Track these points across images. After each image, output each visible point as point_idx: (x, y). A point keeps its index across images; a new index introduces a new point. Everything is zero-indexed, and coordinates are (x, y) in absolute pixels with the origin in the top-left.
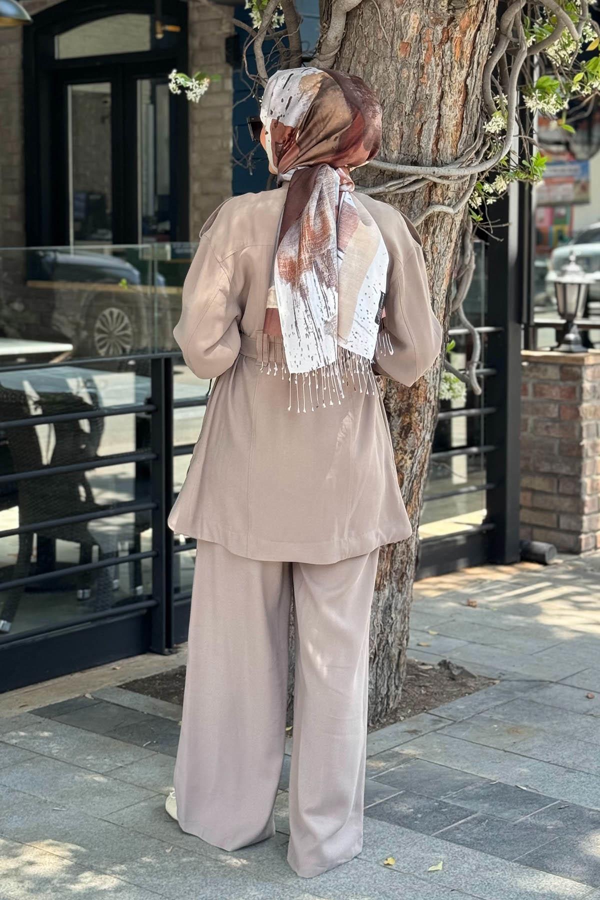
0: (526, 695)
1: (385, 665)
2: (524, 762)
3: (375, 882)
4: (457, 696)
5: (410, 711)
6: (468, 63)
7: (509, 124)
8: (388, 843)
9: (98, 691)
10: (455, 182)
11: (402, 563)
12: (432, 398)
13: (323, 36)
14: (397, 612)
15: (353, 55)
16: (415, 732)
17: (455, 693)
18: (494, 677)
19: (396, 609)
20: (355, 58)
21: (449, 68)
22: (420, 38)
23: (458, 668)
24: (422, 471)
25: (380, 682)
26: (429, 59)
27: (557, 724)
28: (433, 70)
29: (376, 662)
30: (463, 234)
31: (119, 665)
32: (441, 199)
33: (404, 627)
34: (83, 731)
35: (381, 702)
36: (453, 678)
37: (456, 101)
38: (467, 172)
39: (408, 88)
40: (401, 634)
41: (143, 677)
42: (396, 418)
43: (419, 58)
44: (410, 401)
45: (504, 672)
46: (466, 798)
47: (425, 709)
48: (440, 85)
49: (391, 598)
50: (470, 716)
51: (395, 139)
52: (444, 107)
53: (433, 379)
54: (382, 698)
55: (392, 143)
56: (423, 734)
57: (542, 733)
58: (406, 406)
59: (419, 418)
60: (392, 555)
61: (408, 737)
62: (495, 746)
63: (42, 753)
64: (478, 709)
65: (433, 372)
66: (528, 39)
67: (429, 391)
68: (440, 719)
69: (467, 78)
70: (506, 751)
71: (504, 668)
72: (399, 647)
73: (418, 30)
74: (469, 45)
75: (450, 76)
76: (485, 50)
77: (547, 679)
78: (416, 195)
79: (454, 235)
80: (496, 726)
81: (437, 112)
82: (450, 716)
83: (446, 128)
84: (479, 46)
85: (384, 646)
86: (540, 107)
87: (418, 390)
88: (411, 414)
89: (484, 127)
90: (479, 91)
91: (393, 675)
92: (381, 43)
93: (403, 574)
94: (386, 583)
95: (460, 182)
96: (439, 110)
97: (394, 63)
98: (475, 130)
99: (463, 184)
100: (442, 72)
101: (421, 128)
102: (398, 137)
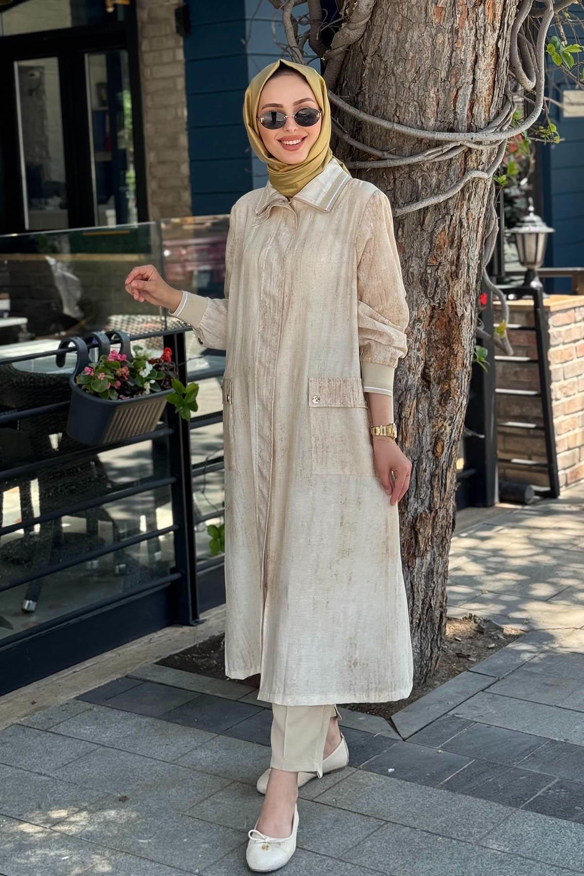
1: (429, 628)
6: (499, 25)
9: (138, 670)
10: (488, 147)
11: (442, 528)
12: (468, 363)
14: (438, 575)
15: (386, 23)
16: (463, 692)
19: (437, 572)
22: (454, 2)
23: (485, 621)
24: (459, 436)
25: (424, 645)
26: (463, 23)
28: (467, 34)
29: (421, 626)
32: (475, 164)
37: (488, 65)
39: (444, 54)
40: (441, 597)
41: (177, 652)
42: (436, 386)
43: (454, 23)
44: (449, 368)
45: (527, 622)
48: (474, 49)
49: (432, 563)
50: (511, 671)
51: (432, 106)
52: (478, 71)
54: (427, 661)
55: (428, 111)
58: (445, 373)
59: (457, 384)
60: (433, 521)
62: (546, 703)
63: (102, 743)
67: (466, 357)
68: (483, 677)
69: (498, 40)
70: (559, 708)
72: (440, 609)
74: (500, 7)
75: (483, 39)
76: (512, 10)
78: (453, 162)
81: (472, 76)
83: (480, 93)
84: (509, 8)
87: (456, 355)
88: (450, 381)
90: (508, 53)
94: (428, 549)
95: (491, 147)
97: (429, 30)
100: (476, 36)
101: (457, 93)
102: (435, 104)
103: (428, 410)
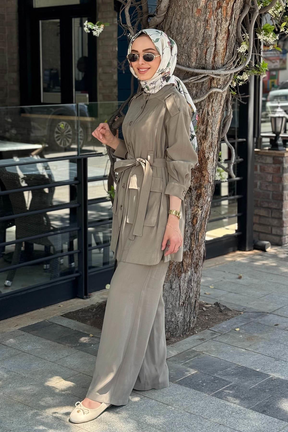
0: (256, 320)
1: (189, 307)
2: (255, 355)
3: (183, 420)
4: (223, 320)
5: (200, 328)
6: (230, 18)
7: (249, 48)
8: (189, 399)
9: (52, 318)
10: (223, 77)
11: (197, 259)
12: (211, 181)
13: (158, 6)
14: (194, 282)
15: (173, 15)
16: (203, 339)
17: (222, 319)
18: (241, 311)
19: (194, 281)
20: (174, 16)
21: (220, 21)
22: (206, 7)
23: (223, 306)
24: (206, 216)
25: (186, 315)
26: (211, 17)
27: (270, 335)
28: (212, 22)
29: (184, 306)
30: (227, 101)
31: (62, 305)
32: (216, 85)
33: (198, 289)
34: (44, 339)
35: (186, 325)
36: (221, 311)
37: (224, 37)
38: (229, 72)
39: (200, 31)
40: (196, 293)
41: (73, 311)
42: (194, 191)
43: (206, 17)
44: (201, 183)
45: (245, 308)
46: (227, 375)
47: (207, 327)
48: (216, 29)
49: (191, 276)
50: (229, 331)
51: (194, 56)
52: (218, 40)
53: (212, 172)
54: (187, 323)
55: (192, 58)
56: (206, 340)
57: (263, 340)
58: (199, 185)
59: (205, 190)
60: (192, 256)
61: (199, 342)
62: (241, 347)
63: (24, 351)
64: (233, 327)
65: (212, 169)
66: (259, 6)
67: (210, 178)
68: (214, 333)
69: (229, 26)
70: (246, 350)
71: (245, 306)
72: (195, 298)
73: (205, 3)
74: (230, 9)
75: (221, 25)
76: (238, 12)
77: (266, 311)
78: (204, 84)
79: (222, 102)
80: (241, 336)
81: (214, 43)
82: (220, 331)
83: (219, 51)
84: (235, 10)
85: (188, 299)
86: (265, 39)
87: (205, 177)
88: (201, 189)
89: (237, 50)
90: (235, 32)
91: (192, 312)
92: (187, 9)
93: (197, 265)
94: (189, 269)
95: (225, 77)
96: (216, 42)
97: (193, 19)
98: (233, 51)
99: (227, 77)
100: (217, 24)
101: (207, 51)
102: (195, 55)
103: (190, 202)
